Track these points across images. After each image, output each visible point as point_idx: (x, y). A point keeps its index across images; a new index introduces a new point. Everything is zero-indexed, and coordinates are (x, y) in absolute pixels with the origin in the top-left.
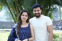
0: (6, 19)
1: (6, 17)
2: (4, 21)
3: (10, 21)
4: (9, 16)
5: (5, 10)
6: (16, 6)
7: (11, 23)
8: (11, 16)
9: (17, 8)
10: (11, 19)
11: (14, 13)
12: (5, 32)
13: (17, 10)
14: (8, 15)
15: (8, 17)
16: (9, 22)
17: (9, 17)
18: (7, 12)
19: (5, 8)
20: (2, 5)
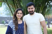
0: (6, 14)
2: (4, 16)
4: (9, 11)
6: (15, 3)
7: (11, 18)
9: (16, 5)
13: (16, 6)
14: (8, 11)
15: (7, 12)
16: (9, 17)
17: (8, 13)
18: (6, 8)
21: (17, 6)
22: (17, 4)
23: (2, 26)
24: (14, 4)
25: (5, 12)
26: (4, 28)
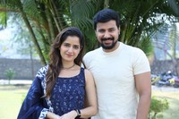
1: (17, 45)
2: (11, 57)
3: (29, 57)
4: (27, 42)
5: (14, 25)
7: (32, 64)
8: (32, 43)
9: (49, 20)
10: (31, 53)
11: (42, 33)
12: (14, 89)
13: (50, 25)
14: (24, 40)
15: (23, 45)
16: (26, 60)
17: (26, 46)
18: (20, 31)
19: (14, 19)
20: (5, 11)
21: (54, 25)
22: (53, 20)
23: (5, 85)
24: (45, 19)
25: (17, 44)
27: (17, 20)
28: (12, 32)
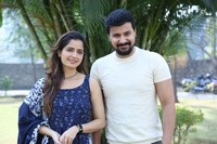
0: (16, 54)
1: (13, 47)
2: (7, 62)
3: (30, 61)
4: (26, 41)
5: (9, 20)
7: (34, 69)
8: (33, 43)
9: (55, 17)
10: (32, 56)
11: (46, 34)
12: (12, 102)
13: (56, 23)
14: (22, 39)
15: (21, 46)
16: (27, 65)
17: (25, 48)
18: (17, 28)
21: (61, 23)
22: (59, 17)
25: (14, 45)
26: (11, 105)
27: (13, 14)
28: (7, 29)
